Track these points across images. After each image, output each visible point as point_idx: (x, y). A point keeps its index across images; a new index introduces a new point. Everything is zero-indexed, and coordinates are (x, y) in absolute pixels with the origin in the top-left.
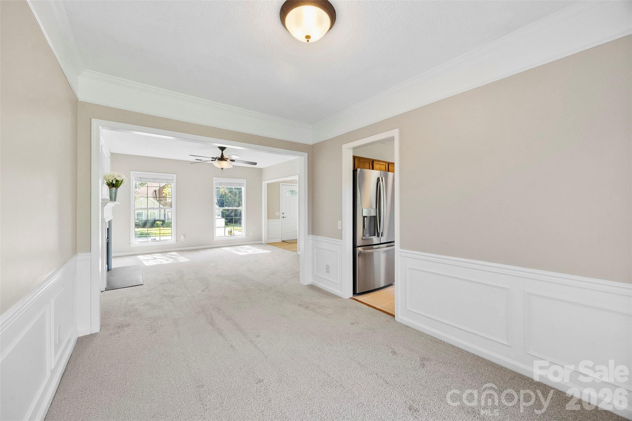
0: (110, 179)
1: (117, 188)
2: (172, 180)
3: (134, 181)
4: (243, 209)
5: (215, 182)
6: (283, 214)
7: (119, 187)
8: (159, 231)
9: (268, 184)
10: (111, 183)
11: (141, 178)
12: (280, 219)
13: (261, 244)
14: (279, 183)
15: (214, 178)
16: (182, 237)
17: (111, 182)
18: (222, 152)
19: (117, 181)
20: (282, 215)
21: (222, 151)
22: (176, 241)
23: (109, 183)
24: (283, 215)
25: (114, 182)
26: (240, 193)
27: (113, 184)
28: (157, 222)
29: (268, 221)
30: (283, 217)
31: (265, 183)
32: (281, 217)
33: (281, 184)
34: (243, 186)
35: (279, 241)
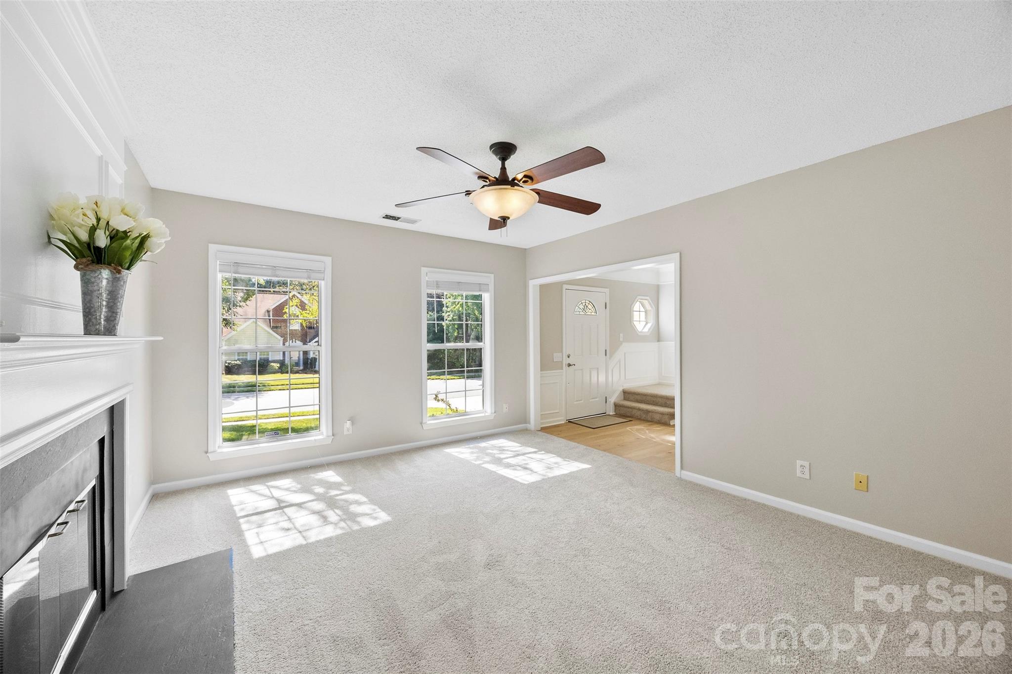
0: (81, 226)
1: (119, 272)
2: (319, 272)
3: (219, 271)
4: (487, 346)
5: (425, 279)
6: (569, 357)
7: (128, 269)
8: (288, 409)
9: (542, 287)
10: (89, 245)
11: (237, 264)
12: (562, 369)
13: (525, 431)
14: (561, 284)
15: (424, 270)
16: (348, 424)
17: (84, 236)
18: (503, 164)
19: (116, 236)
20: (566, 361)
21: (504, 160)
22: (333, 435)
23: (75, 243)
24: (570, 361)
25: (102, 241)
26: (480, 307)
27: (98, 249)
28: (272, 364)
29: (541, 374)
30: (569, 365)
31: (534, 285)
32: (564, 365)
33: (565, 286)
34: (487, 291)
35: (561, 420)
